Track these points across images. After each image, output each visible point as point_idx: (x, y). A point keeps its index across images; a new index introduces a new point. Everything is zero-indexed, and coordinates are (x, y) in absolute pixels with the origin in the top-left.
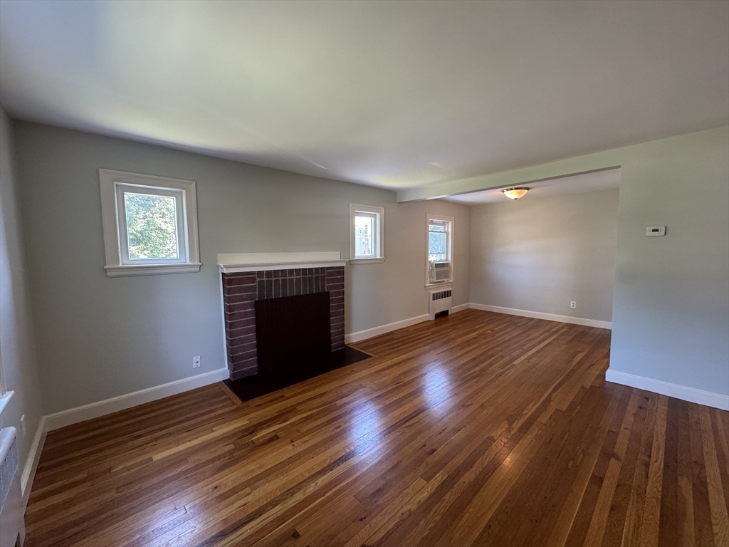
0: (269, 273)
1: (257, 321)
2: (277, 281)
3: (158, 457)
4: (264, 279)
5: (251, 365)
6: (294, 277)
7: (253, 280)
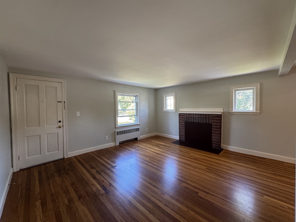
0: (189, 114)
1: (185, 127)
2: (191, 117)
3: (153, 141)
4: (188, 116)
5: (183, 138)
6: (197, 116)
7: (185, 116)
